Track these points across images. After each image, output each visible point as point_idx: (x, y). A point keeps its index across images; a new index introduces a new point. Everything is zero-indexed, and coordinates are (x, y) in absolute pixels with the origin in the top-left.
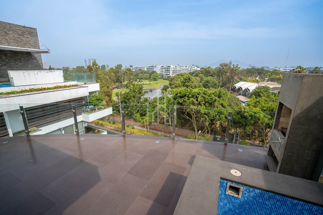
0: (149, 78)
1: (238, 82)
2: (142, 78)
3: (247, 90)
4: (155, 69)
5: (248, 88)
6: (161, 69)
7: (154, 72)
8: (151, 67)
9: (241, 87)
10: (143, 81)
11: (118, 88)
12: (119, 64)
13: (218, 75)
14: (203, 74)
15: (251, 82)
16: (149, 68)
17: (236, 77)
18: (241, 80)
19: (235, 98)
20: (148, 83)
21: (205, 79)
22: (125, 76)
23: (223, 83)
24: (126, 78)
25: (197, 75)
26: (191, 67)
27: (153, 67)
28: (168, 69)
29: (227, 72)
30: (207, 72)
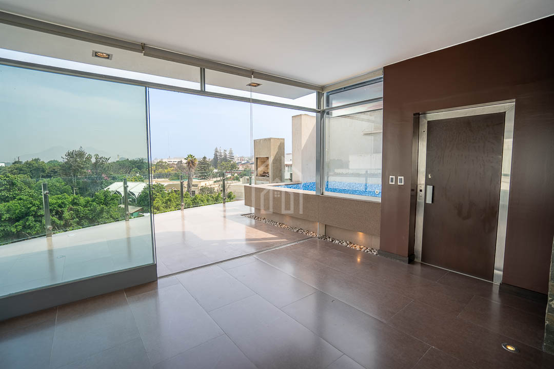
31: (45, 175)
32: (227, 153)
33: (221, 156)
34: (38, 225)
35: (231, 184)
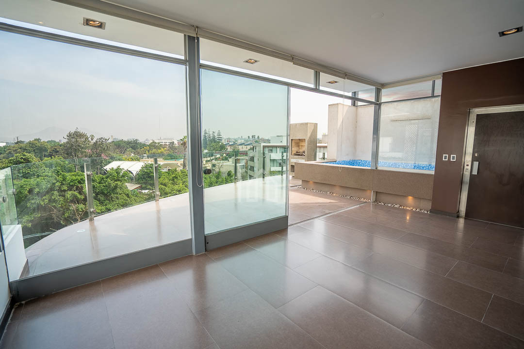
31: (47, 154)
32: (216, 135)
33: (210, 137)
34: (62, 199)
35: (224, 164)
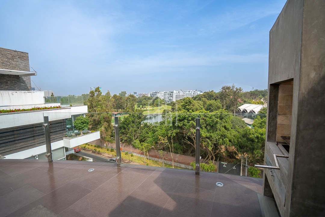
0: (152, 104)
1: (243, 104)
2: (145, 104)
3: (252, 112)
4: (158, 95)
5: (253, 110)
6: (165, 94)
7: (157, 98)
8: (155, 93)
9: (245, 109)
10: (146, 107)
11: (120, 115)
12: (123, 91)
13: (221, 99)
14: (206, 98)
15: (255, 103)
16: (152, 95)
17: (239, 100)
18: (245, 102)
19: (240, 121)
20: (152, 108)
21: (208, 102)
22: (127, 102)
23: (227, 106)
24: (129, 104)
25: (200, 99)
26: (194, 92)
27: (156, 93)
28: (171, 94)
29: (230, 95)
30: (209, 96)
31: (213, 98)
